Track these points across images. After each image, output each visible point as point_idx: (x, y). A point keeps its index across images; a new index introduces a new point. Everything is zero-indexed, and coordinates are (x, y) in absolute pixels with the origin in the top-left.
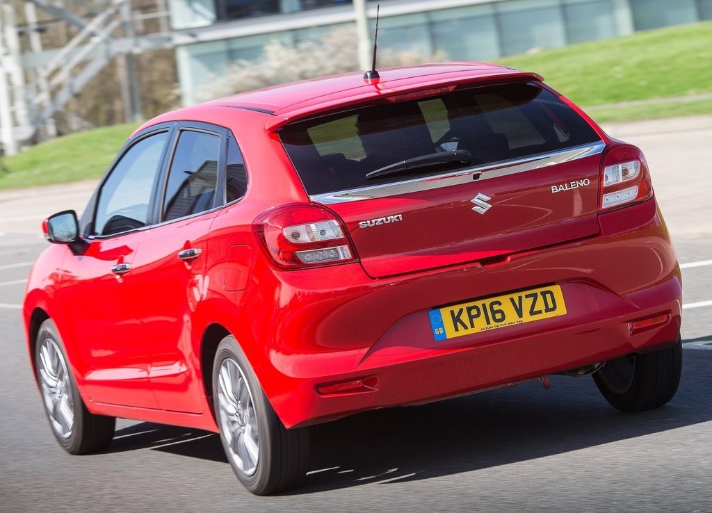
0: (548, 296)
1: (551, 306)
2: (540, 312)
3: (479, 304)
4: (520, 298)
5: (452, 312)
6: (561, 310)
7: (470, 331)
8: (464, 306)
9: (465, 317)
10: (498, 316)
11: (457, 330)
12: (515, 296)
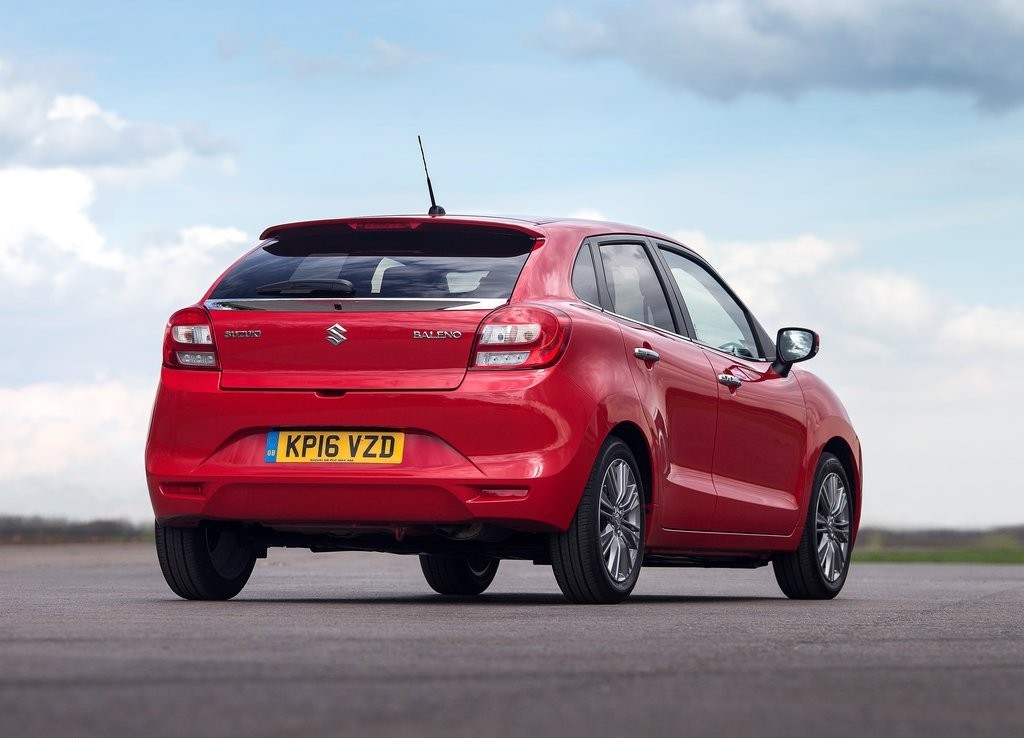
0: (388, 442)
1: (387, 452)
2: (374, 456)
3: (317, 435)
4: (360, 437)
5: (290, 437)
6: (397, 458)
7: (300, 459)
8: (303, 434)
9: (299, 445)
10: (332, 451)
11: (288, 455)
12: (355, 435)
